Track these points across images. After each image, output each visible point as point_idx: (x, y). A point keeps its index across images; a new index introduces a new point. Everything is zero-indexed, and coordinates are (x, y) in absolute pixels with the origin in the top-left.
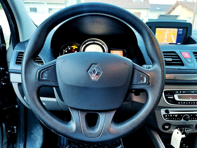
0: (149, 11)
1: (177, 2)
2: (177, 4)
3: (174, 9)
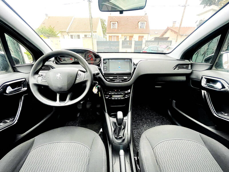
0: (149, 35)
1: (168, 27)
2: (168, 29)
3: (166, 32)
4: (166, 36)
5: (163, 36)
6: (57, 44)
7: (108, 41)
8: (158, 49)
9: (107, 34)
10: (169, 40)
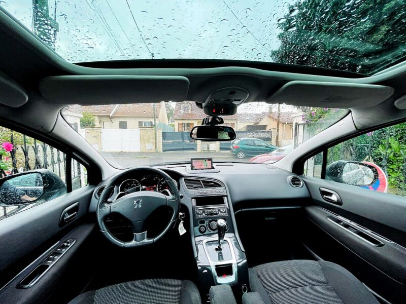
1: (263, 112)
2: (263, 115)
4: (262, 123)
5: (258, 123)
6: (96, 137)
7: (177, 131)
8: (254, 143)
9: (175, 121)
10: (268, 129)
